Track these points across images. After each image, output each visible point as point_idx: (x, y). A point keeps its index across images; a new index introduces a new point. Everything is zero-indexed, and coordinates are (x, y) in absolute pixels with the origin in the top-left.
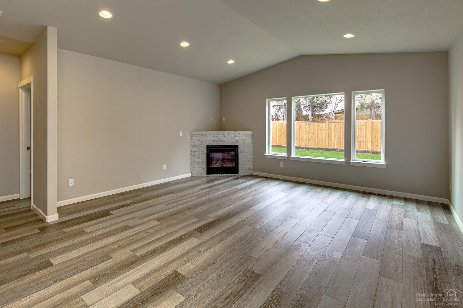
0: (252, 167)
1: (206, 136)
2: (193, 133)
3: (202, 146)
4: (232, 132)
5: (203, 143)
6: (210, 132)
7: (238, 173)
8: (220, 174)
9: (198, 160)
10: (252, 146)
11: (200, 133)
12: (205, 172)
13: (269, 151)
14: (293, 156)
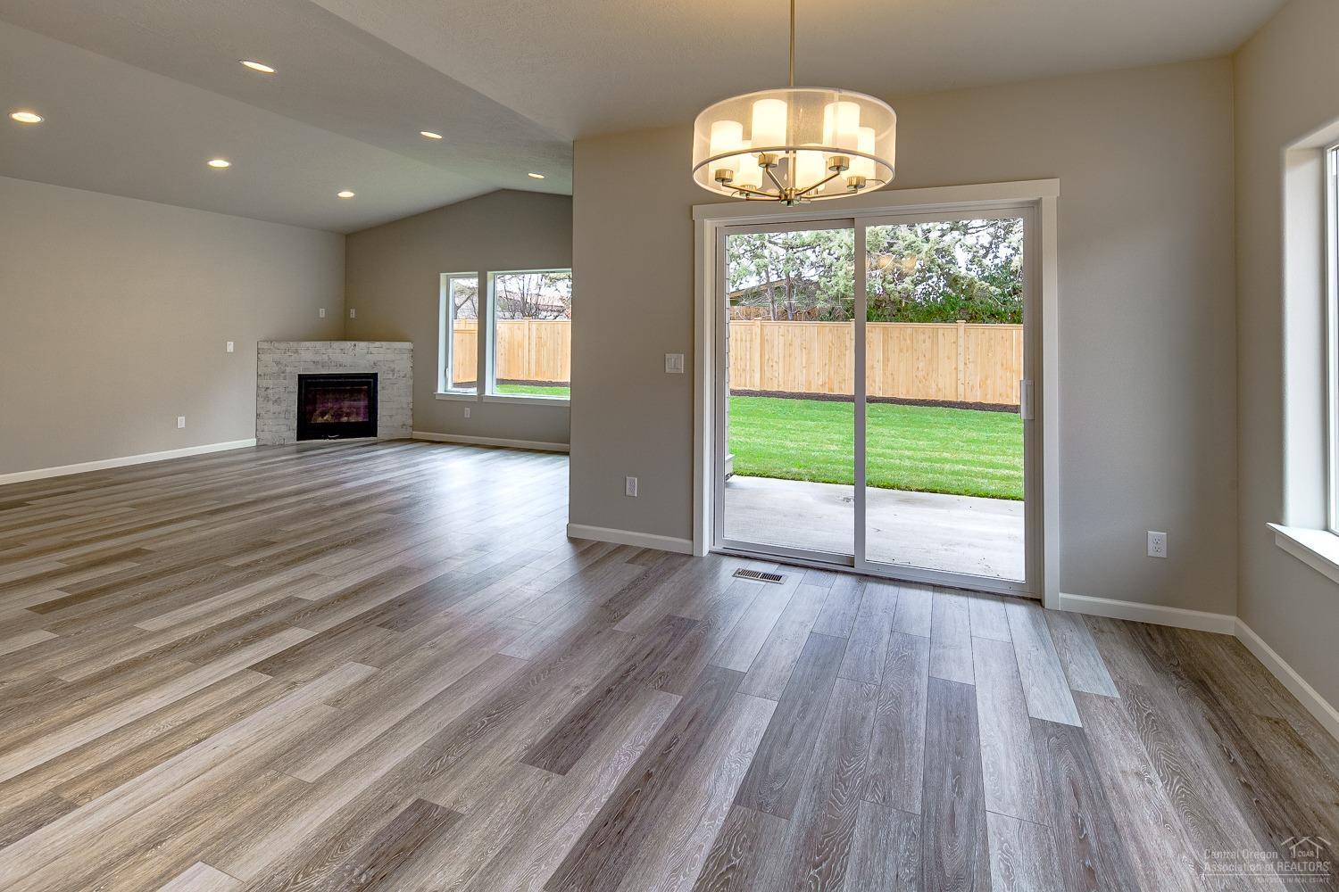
0: (410, 422)
1: (296, 352)
2: (265, 346)
3: (285, 376)
4: (362, 345)
5: (288, 369)
6: (308, 344)
7: (376, 436)
8: (330, 439)
9: (272, 408)
10: (410, 373)
11: (283, 346)
12: (294, 434)
13: (446, 385)
14: (488, 393)
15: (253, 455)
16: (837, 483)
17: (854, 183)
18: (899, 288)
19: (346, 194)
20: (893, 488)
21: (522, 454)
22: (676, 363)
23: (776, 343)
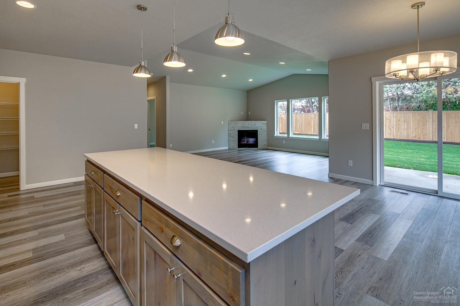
0: (267, 144)
1: (237, 124)
2: (230, 122)
3: (235, 131)
4: (254, 122)
5: (235, 129)
6: (240, 122)
7: (258, 148)
8: (246, 148)
9: (232, 139)
10: (266, 130)
11: (234, 122)
12: (237, 146)
13: (277, 134)
14: (290, 136)
15: (228, 151)
16: (426, 171)
17: (441, 73)
18: (455, 96)
19: (251, 80)
20: (454, 174)
21: (303, 155)
22: (366, 126)
23: (392, 120)
